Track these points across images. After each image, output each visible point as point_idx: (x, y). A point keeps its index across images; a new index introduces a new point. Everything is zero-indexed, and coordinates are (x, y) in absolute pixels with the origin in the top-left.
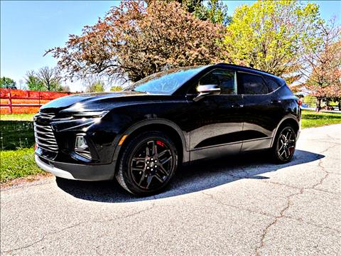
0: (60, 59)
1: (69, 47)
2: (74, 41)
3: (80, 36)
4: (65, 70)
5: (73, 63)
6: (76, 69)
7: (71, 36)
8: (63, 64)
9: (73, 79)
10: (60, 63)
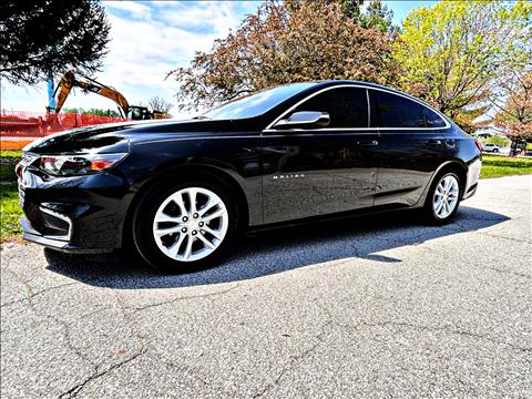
0: (184, 83)
1: (195, 66)
2: (200, 59)
3: (208, 53)
4: (189, 96)
5: (199, 88)
6: (202, 95)
7: (198, 53)
8: (187, 88)
9: (199, 107)
10: (183, 88)
